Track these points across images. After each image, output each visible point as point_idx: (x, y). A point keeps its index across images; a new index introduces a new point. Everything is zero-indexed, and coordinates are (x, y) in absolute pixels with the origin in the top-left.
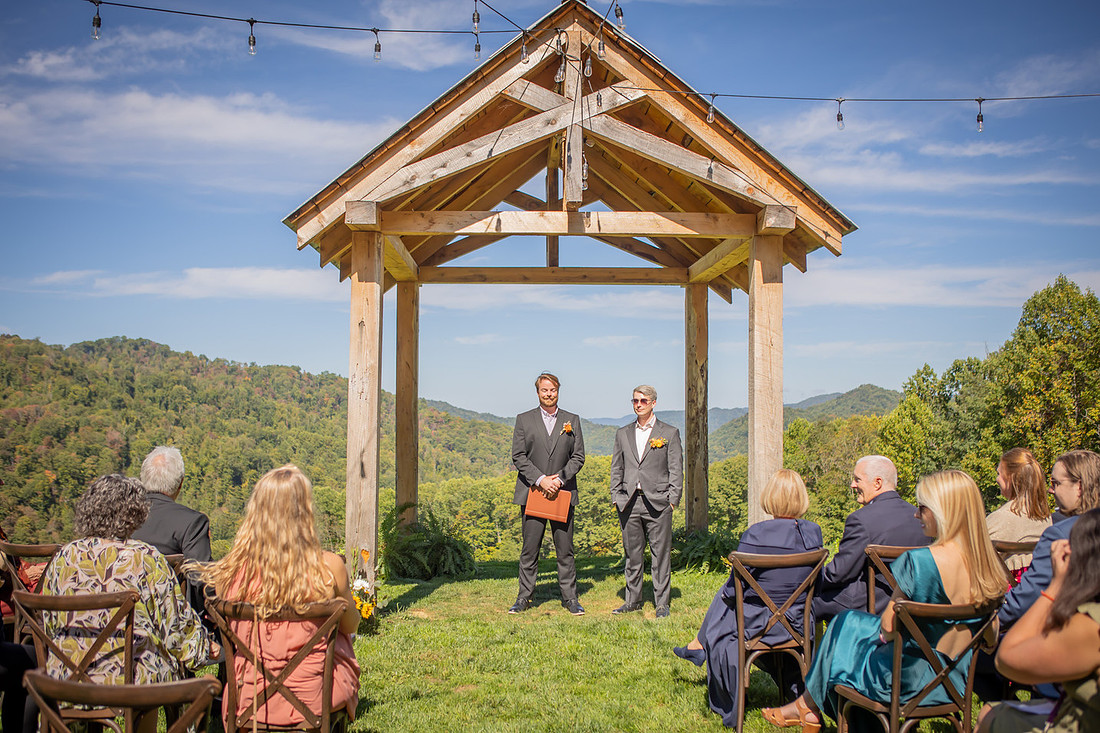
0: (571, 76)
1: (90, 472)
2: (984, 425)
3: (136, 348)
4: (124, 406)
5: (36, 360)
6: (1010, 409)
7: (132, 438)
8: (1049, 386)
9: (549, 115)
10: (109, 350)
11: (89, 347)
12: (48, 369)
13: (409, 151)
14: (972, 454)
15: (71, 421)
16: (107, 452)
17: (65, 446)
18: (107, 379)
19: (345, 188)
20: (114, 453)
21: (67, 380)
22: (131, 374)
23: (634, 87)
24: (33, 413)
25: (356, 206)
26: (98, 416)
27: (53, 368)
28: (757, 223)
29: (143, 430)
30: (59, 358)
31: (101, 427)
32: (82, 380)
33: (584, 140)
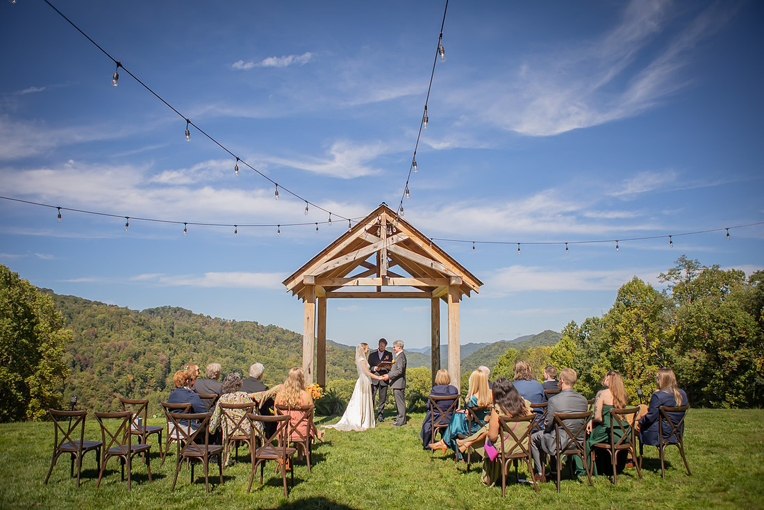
0: (383, 231)
1: (150, 375)
2: (601, 351)
3: (175, 312)
4: (169, 342)
5: (126, 318)
6: (613, 342)
7: (171, 358)
8: (632, 331)
9: (375, 244)
10: (162, 313)
11: (151, 312)
12: (131, 323)
13: (326, 258)
14: (596, 366)
15: (141, 349)
16: (159, 365)
17: (138, 362)
18: (160, 328)
19: (304, 271)
20: (162, 366)
21: (141, 328)
22: (172, 325)
23: (405, 235)
24: (123, 345)
25: (307, 277)
26: (155, 347)
27: (134, 322)
28: (450, 282)
29: (178, 354)
30: (137, 317)
31: (156, 352)
32: (148, 328)
33: (387, 253)
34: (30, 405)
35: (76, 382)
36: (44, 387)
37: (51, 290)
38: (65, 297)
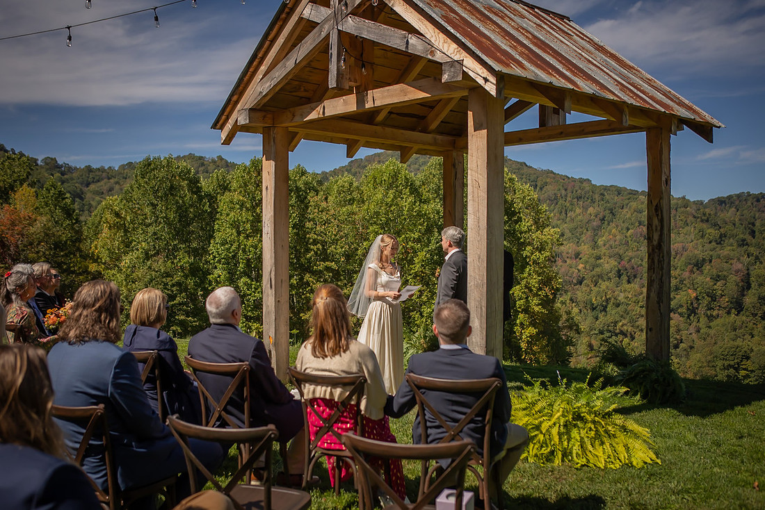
1: (720, 292)
3: (758, 200)
4: (747, 244)
5: (683, 212)
7: (751, 268)
10: (737, 203)
11: (721, 202)
12: (691, 218)
15: (706, 255)
16: (733, 278)
17: (702, 272)
18: (734, 224)
20: (738, 279)
21: (705, 226)
22: (753, 220)
24: (680, 250)
25: (242, 113)
26: (726, 251)
27: (694, 217)
29: (761, 263)
30: (699, 210)
31: (728, 259)
32: (715, 225)
34: (518, 321)
35: (621, 297)
36: (533, 301)
37: (588, 180)
38: (606, 188)
